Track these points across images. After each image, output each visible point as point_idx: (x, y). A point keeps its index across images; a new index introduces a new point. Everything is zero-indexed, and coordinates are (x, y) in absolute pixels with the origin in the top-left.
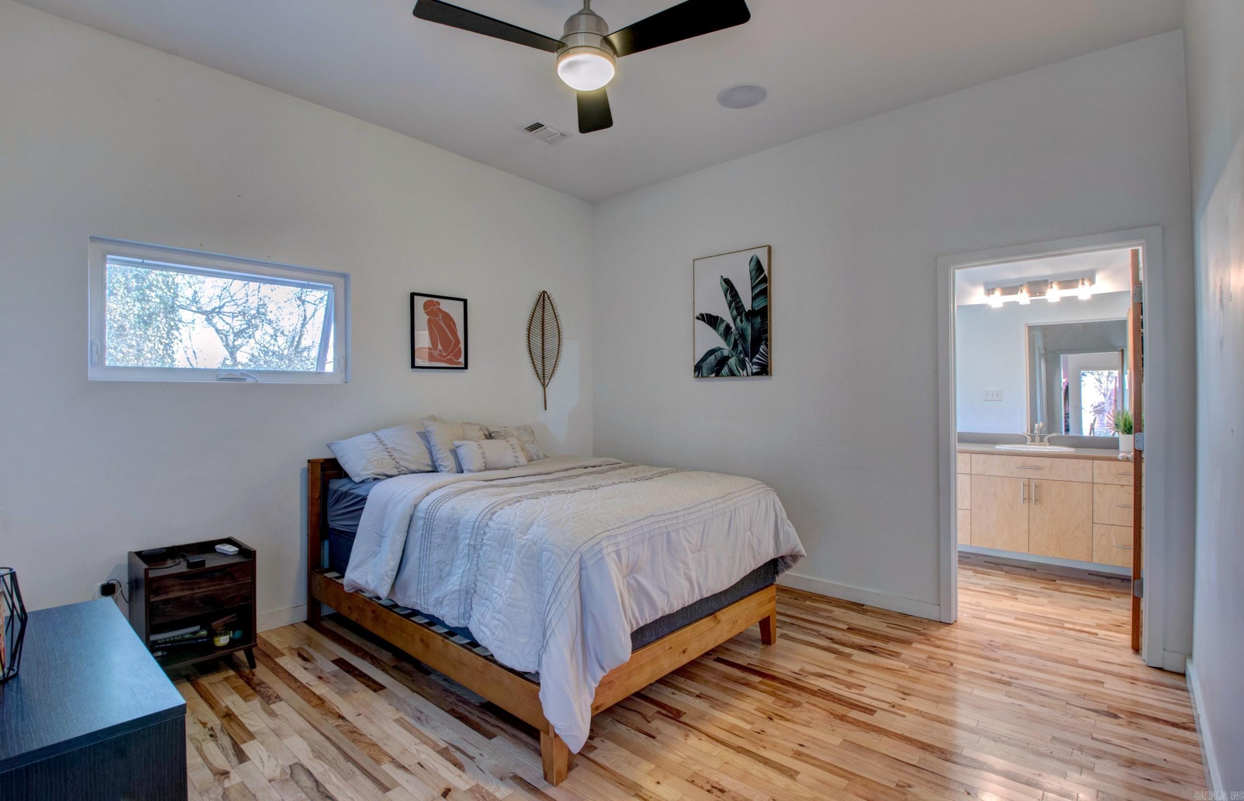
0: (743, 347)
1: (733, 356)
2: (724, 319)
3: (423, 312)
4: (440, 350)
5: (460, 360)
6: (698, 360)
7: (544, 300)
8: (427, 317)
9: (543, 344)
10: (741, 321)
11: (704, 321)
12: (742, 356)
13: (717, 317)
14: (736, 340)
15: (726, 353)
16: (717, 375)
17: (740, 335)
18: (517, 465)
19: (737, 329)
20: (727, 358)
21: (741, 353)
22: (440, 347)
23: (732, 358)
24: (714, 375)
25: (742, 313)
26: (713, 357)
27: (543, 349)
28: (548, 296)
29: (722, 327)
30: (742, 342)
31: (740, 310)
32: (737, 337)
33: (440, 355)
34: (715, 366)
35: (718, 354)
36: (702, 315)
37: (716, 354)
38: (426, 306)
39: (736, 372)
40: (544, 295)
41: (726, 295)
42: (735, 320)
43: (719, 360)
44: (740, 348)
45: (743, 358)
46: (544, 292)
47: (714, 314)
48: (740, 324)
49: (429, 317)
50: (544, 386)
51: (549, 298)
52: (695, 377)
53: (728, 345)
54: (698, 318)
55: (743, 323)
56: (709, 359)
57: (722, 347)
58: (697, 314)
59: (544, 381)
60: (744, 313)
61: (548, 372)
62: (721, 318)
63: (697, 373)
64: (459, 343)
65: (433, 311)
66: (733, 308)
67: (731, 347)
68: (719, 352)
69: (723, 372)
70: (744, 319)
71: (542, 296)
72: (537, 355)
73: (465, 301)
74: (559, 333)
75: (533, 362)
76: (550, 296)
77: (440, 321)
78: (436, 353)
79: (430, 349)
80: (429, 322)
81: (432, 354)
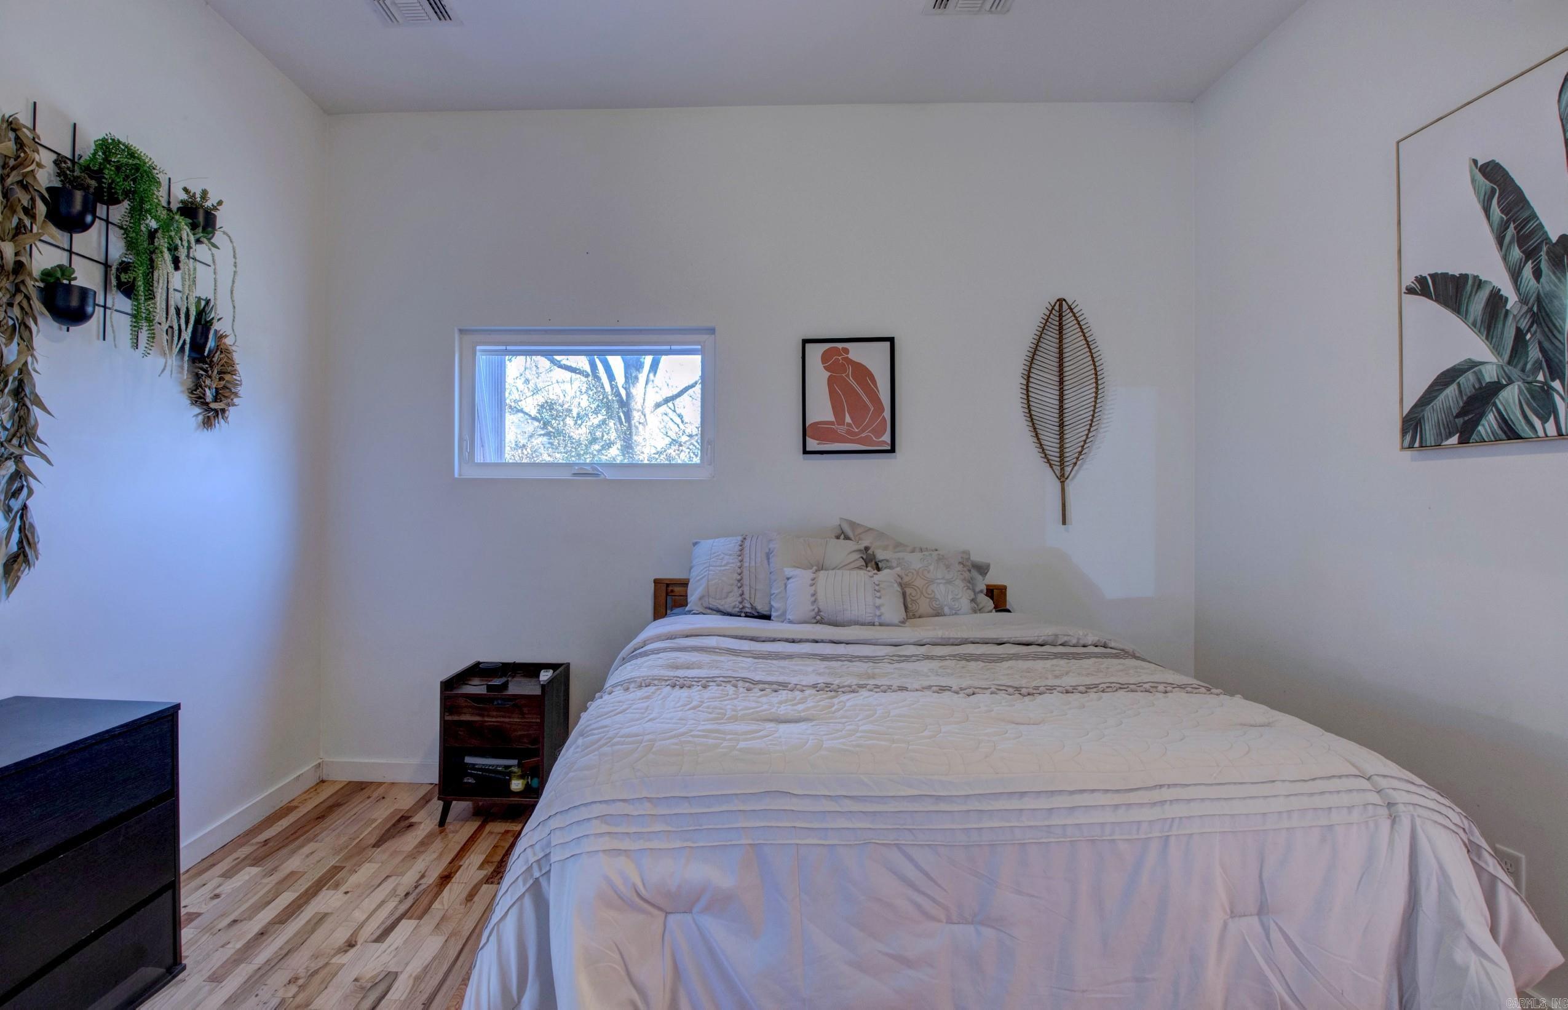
0: (1542, 350)
1: (1510, 382)
2: (1483, 278)
3: (821, 366)
4: (849, 425)
5: (883, 439)
6: (1410, 403)
7: (1061, 316)
8: (828, 374)
9: (1061, 400)
10: (1537, 274)
11: (1429, 296)
12: (1540, 377)
13: (1464, 277)
14: (1519, 335)
15: (1490, 374)
16: (1464, 441)
17: (1534, 315)
18: (876, 620)
19: (1523, 300)
20: (1495, 388)
21: (1537, 367)
22: (848, 419)
23: (1509, 388)
24: (1455, 439)
25: (1538, 249)
26: (1451, 391)
27: (1061, 409)
28: (1070, 307)
29: (1478, 304)
30: (1539, 335)
31: (1532, 243)
32: (1524, 324)
33: (849, 432)
34: (1458, 416)
35: (1468, 380)
36: (1421, 280)
37: (1462, 380)
38: (825, 358)
39: (1521, 426)
40: (1061, 306)
41: (1487, 210)
42: (1515, 275)
43: (1470, 398)
44: (1534, 353)
45: (1545, 383)
46: (1061, 301)
47: (1455, 270)
48: (1533, 281)
49: (829, 374)
50: (1062, 478)
51: (1071, 310)
52: (1403, 448)
53: (1497, 349)
54: (1410, 291)
55: (1542, 280)
56: (1442, 397)
57: (1477, 358)
58: (1409, 280)
59: (1062, 469)
60: (1545, 249)
61: (1071, 453)
62: (1476, 277)
63: (1408, 438)
64: (883, 410)
65: (836, 364)
66: (1511, 243)
67: (1506, 357)
68: (1470, 375)
69: (1480, 428)
70: (1544, 266)
71: (1057, 307)
72: (1046, 421)
73: (891, 340)
74: (1096, 374)
75: (1037, 435)
76: (1072, 307)
77: (849, 379)
78: (841, 430)
79: (831, 423)
80: (831, 382)
81: (834, 431)
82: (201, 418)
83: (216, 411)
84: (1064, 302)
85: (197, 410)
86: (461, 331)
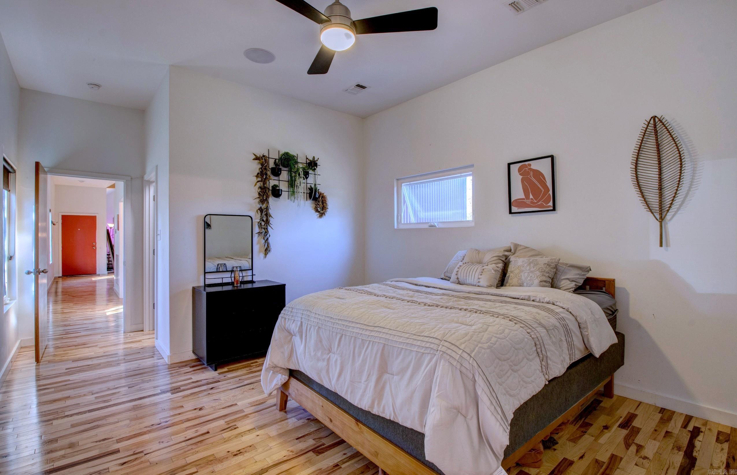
3: (518, 174)
4: (532, 199)
5: (549, 204)
7: (655, 126)
22: (531, 197)
27: (660, 179)
28: (660, 120)
33: (532, 202)
38: (520, 170)
40: (654, 120)
46: (654, 118)
49: (522, 177)
50: (662, 219)
59: (661, 214)
61: (666, 204)
64: (548, 191)
65: (525, 172)
71: (652, 122)
72: (649, 187)
73: (552, 157)
74: (680, 156)
75: (643, 196)
76: (661, 119)
77: (531, 178)
78: (528, 202)
79: (523, 199)
80: (523, 181)
81: (525, 203)
82: (318, 215)
83: (322, 213)
84: (656, 118)
85: (317, 213)
86: (398, 180)
